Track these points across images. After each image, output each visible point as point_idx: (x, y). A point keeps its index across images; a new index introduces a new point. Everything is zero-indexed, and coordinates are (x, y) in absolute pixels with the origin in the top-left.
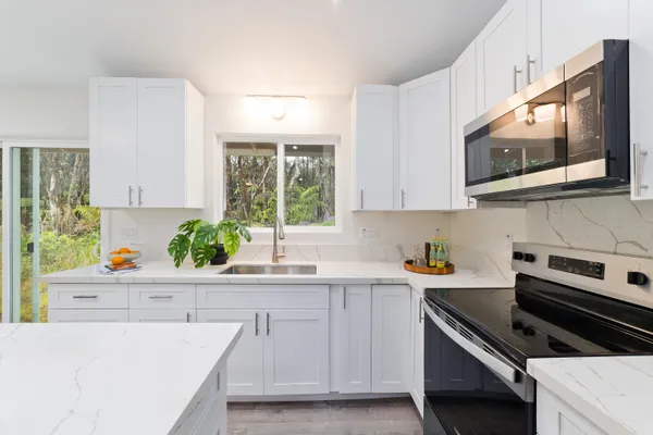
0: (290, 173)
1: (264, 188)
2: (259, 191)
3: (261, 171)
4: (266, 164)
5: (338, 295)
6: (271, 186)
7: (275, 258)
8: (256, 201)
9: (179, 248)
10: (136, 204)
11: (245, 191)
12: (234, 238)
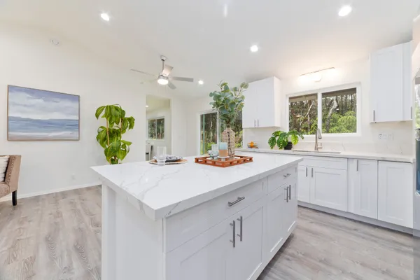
0: (329, 106)
1: (309, 118)
2: (305, 120)
3: (306, 107)
4: (310, 102)
5: (353, 164)
6: (314, 117)
7: (317, 148)
8: (303, 127)
9: (272, 142)
10: (257, 126)
11: (295, 121)
12: (296, 137)
